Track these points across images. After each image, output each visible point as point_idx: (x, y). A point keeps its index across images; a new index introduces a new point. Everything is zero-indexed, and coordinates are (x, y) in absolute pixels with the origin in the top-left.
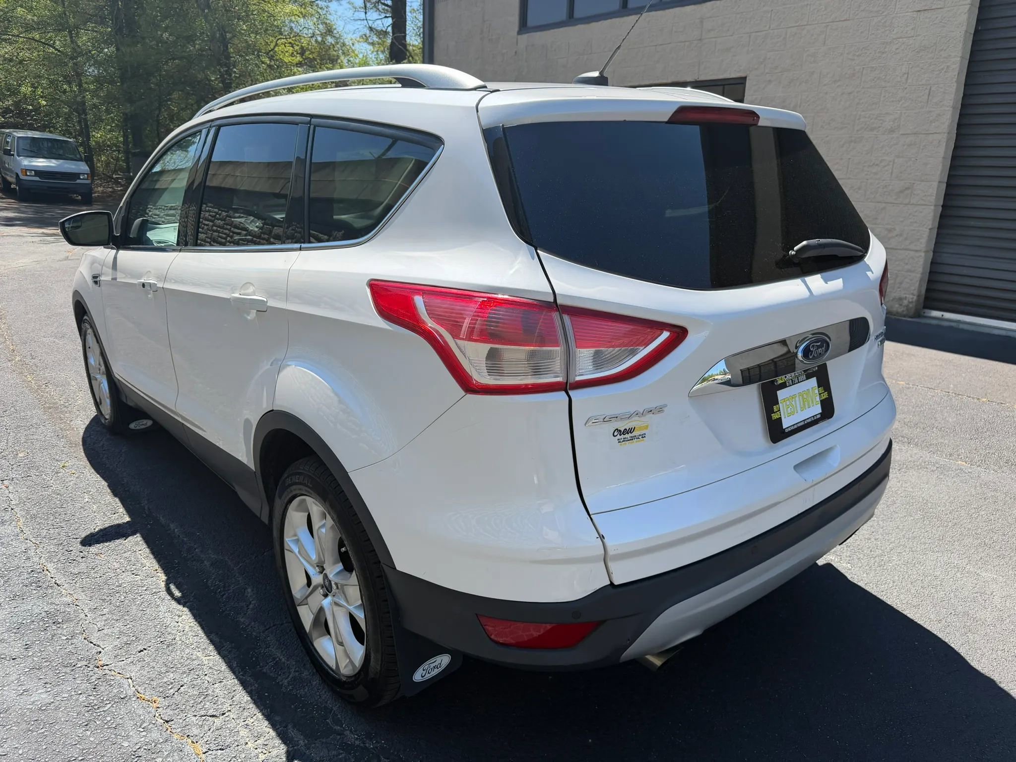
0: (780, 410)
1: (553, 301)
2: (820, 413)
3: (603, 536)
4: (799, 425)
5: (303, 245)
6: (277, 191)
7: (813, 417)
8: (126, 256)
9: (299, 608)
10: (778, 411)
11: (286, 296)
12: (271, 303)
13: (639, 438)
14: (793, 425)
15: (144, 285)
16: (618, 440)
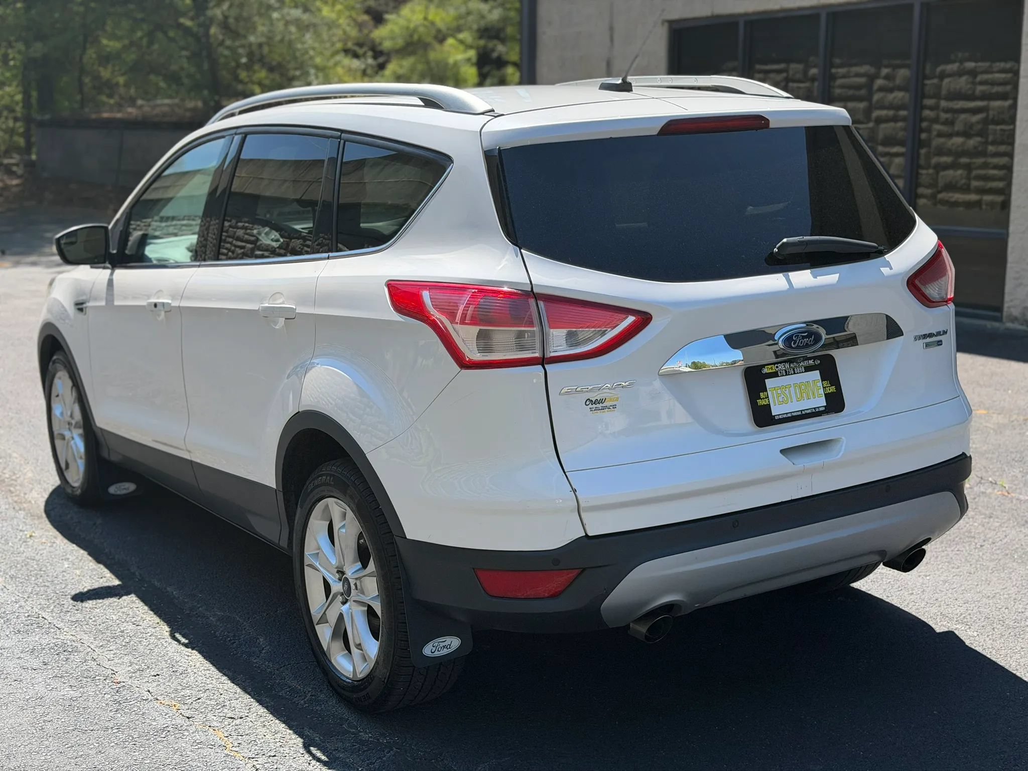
0: (768, 397)
1: (530, 290)
2: (825, 406)
3: (575, 490)
4: (794, 414)
5: (331, 254)
6: (298, 197)
7: (815, 408)
8: (123, 276)
9: (317, 627)
10: (766, 398)
11: (315, 301)
12: (301, 310)
13: (610, 408)
14: (787, 413)
15: (155, 305)
16: (590, 408)
